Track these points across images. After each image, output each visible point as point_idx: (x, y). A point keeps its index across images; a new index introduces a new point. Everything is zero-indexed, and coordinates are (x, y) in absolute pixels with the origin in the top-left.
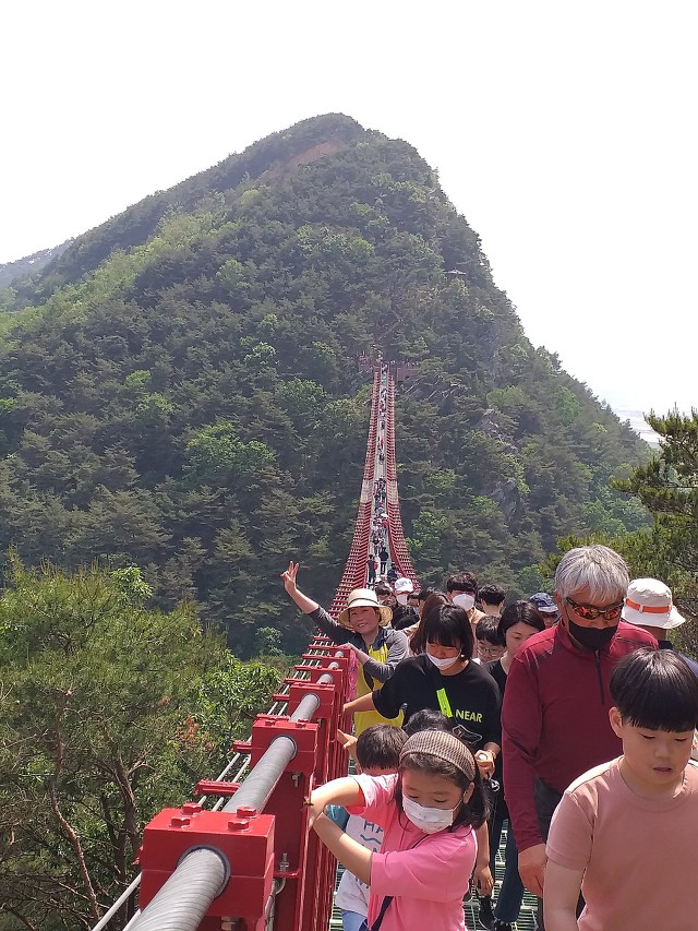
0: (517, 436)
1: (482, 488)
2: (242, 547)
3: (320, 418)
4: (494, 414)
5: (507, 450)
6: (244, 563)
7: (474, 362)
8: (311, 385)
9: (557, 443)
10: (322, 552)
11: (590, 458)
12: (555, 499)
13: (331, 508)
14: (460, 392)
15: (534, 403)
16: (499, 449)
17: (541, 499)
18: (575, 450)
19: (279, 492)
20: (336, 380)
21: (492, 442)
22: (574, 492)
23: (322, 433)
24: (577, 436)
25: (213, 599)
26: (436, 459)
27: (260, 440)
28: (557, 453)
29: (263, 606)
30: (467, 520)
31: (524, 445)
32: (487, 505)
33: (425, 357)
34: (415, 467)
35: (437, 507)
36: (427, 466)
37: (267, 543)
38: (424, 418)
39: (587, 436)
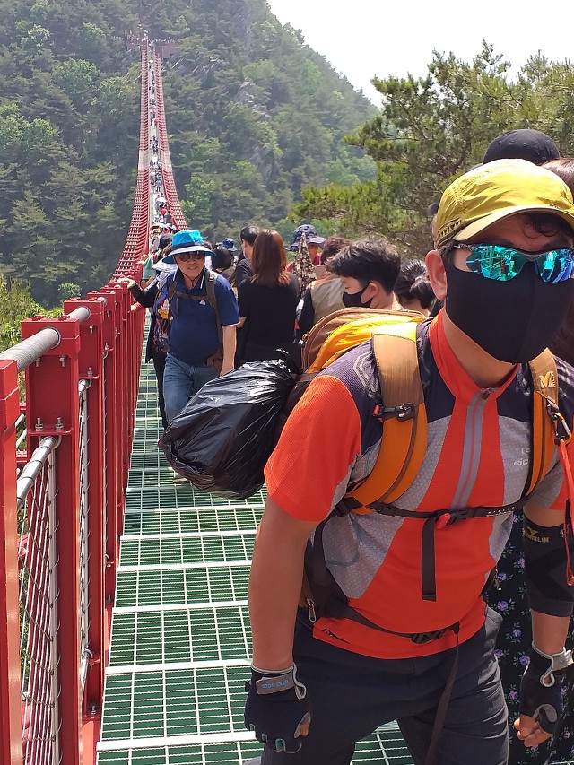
0: (270, 105)
1: (242, 154)
2: (38, 216)
3: (97, 95)
4: (249, 86)
5: (262, 118)
6: (41, 229)
7: (230, 39)
8: (85, 64)
9: (303, 110)
10: (109, 217)
11: (331, 123)
12: (303, 160)
13: (113, 177)
14: (220, 66)
15: (282, 75)
16: (255, 118)
17: (292, 161)
18: (318, 116)
19: (64, 165)
20: (107, 59)
21: (249, 112)
22: (320, 153)
23: (99, 109)
24: (320, 103)
25: (17, 262)
26: (202, 129)
27: (43, 117)
28: (304, 120)
29: (62, 265)
30: (231, 183)
31: (277, 114)
32: (248, 168)
33: (186, 35)
34: (184, 138)
35: (206, 172)
36: (194, 135)
37: (60, 211)
38: (189, 92)
39: (328, 104)
